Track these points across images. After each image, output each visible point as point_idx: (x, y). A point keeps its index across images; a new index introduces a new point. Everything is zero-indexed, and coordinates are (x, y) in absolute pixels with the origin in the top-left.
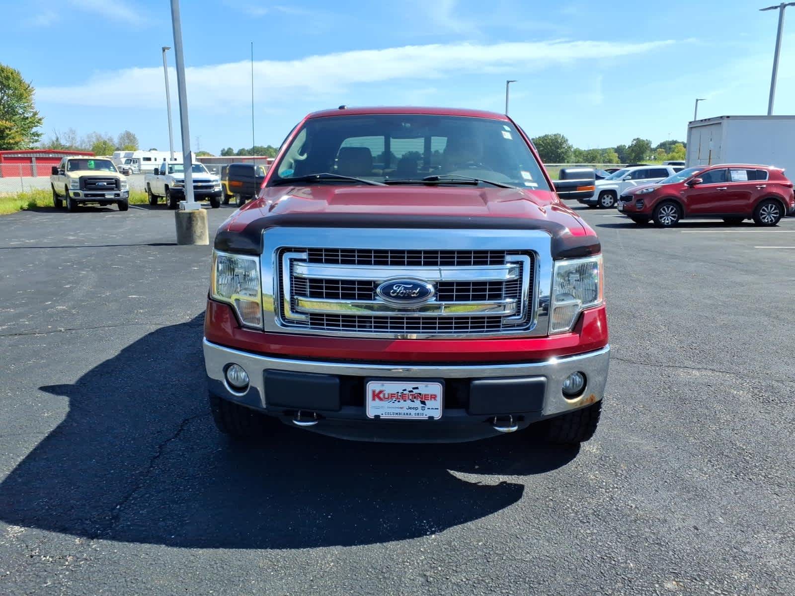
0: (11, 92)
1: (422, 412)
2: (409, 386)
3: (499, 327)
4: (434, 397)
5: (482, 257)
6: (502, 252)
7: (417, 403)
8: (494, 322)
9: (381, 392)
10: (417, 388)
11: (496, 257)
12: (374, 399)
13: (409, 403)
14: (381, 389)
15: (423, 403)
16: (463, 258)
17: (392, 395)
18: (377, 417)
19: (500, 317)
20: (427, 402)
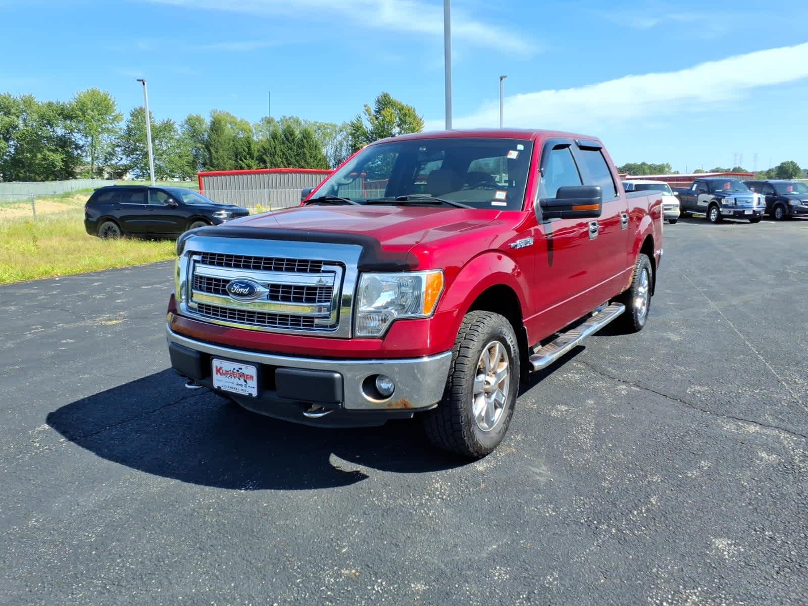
0: (407, 126)
1: (245, 388)
2: (237, 366)
3: (312, 326)
4: (251, 377)
5: (303, 266)
6: (320, 262)
7: (242, 381)
8: (308, 321)
9: (221, 368)
10: (241, 369)
11: (315, 267)
12: (217, 374)
13: (236, 380)
14: (222, 366)
15: (245, 381)
16: (291, 266)
17: (227, 372)
18: (219, 387)
19: (313, 318)
20: (248, 381)
